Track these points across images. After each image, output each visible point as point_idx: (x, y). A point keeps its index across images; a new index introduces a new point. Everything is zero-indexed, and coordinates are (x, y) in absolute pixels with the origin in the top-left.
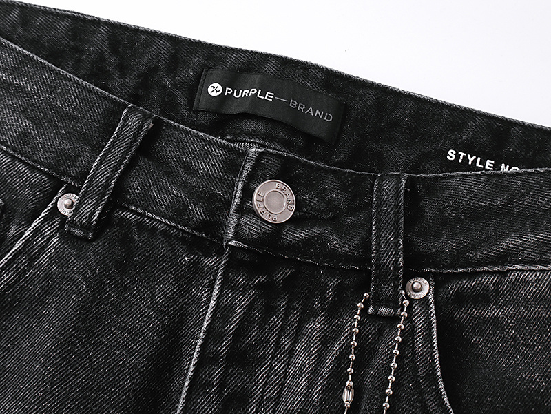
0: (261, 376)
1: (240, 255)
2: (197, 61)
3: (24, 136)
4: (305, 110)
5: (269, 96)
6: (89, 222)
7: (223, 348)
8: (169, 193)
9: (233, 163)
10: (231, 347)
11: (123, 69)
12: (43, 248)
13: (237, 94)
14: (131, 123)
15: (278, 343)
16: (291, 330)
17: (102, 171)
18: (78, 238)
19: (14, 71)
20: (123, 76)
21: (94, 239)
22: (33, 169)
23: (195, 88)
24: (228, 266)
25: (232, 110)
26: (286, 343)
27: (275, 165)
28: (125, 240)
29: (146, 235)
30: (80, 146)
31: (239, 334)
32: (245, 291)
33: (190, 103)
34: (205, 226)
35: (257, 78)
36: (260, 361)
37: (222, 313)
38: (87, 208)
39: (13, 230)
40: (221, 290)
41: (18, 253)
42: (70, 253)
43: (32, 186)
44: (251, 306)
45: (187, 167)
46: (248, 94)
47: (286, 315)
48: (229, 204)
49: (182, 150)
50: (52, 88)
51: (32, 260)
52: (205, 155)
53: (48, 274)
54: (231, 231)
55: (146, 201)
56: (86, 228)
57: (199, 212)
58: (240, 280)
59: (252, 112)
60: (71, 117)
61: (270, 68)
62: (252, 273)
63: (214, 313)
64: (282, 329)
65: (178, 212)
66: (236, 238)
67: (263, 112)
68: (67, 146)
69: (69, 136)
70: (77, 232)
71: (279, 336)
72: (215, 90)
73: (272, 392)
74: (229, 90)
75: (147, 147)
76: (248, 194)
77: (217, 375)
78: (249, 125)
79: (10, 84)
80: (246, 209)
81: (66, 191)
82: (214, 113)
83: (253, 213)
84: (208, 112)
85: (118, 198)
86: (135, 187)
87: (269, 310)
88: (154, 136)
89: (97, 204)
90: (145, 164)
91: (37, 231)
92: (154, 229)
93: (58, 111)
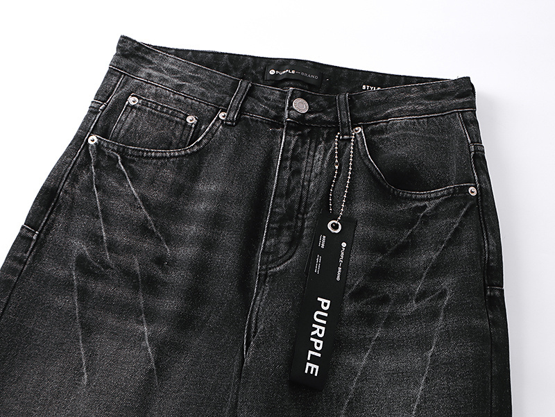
0: (304, 163)
1: (291, 124)
2: (264, 63)
3: (203, 94)
5: (293, 72)
6: (233, 119)
7: (289, 154)
8: (262, 107)
9: (283, 96)
10: (292, 154)
11: (236, 69)
12: (217, 130)
14: (244, 85)
15: (308, 154)
16: (313, 149)
17: (235, 101)
18: (229, 125)
19: (194, 72)
20: (236, 71)
21: (236, 125)
22: (208, 105)
23: (265, 72)
24: (287, 128)
25: (280, 79)
26: (311, 153)
27: (299, 94)
28: (247, 125)
29: (255, 123)
30: (224, 95)
31: (294, 150)
32: (294, 137)
33: (263, 78)
34: (275, 118)
35: (287, 67)
36: (303, 159)
37: (287, 143)
38: (231, 115)
39: (203, 127)
40: (286, 136)
41: (208, 132)
42: (227, 130)
43: (208, 111)
44: (297, 141)
45: (266, 98)
47: (310, 144)
48: (284, 108)
49: (264, 93)
50: (211, 77)
51: (213, 135)
52: (273, 94)
53: (220, 138)
54: (286, 116)
55: (253, 111)
56: (232, 121)
57: (273, 113)
58: (292, 133)
59: (288, 79)
60: (219, 86)
61: (292, 63)
62: (296, 129)
63: (284, 143)
64: (309, 149)
65: (266, 113)
66: (288, 118)
67: (291, 78)
68: (220, 96)
69: (220, 92)
70: (229, 123)
71: (309, 151)
72: (272, 72)
73: (309, 169)
74: (277, 72)
75: (250, 93)
76: (291, 104)
77: (288, 164)
78: (287, 83)
79: (194, 77)
80: (290, 108)
81: (221, 112)
82: (272, 80)
83: (294, 109)
84: (271, 80)
85: (242, 111)
86: (248, 106)
87: (304, 143)
88: (252, 88)
89: (235, 113)
90: (249, 98)
91: (213, 125)
92: (257, 120)
93: (214, 84)
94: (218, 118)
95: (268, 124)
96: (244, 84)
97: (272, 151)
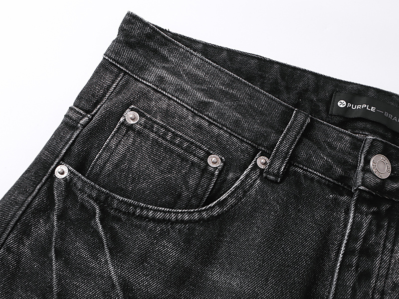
0: (377, 262)
1: (364, 195)
2: (330, 87)
3: (237, 123)
4: (392, 118)
5: (373, 109)
6: (278, 172)
7: (358, 246)
8: (323, 159)
9: (356, 145)
10: (362, 245)
11: (288, 89)
12: (251, 186)
13: (354, 107)
14: (299, 118)
15: (384, 245)
16: (391, 238)
17: (284, 143)
18: (272, 181)
19: (228, 85)
20: (288, 93)
21: (281, 182)
22: (242, 141)
23: (329, 102)
24: (357, 200)
25: (353, 116)
26: (389, 246)
27: (380, 147)
28: (298, 184)
29: (309, 182)
30: (269, 130)
31: (366, 238)
32: (366, 215)
33: (327, 110)
34: (341, 179)
35: (364, 99)
36: (376, 255)
37: (356, 226)
38: (277, 164)
39: (231, 175)
40: (355, 213)
41: (237, 188)
42: (267, 188)
43: (242, 151)
44: (370, 224)
45: (330, 145)
46: (361, 107)
47: (388, 230)
48: (356, 167)
49: (327, 135)
50: (251, 97)
51: (245, 192)
52: (340, 139)
53: (255, 201)
54: (359, 181)
55: (309, 162)
56: (276, 175)
57: (339, 171)
58: (364, 209)
59: (364, 118)
60: (262, 113)
61: (371, 93)
62: (370, 204)
63: (352, 226)
64: (386, 238)
65: (327, 170)
66: (363, 185)
67: (369, 118)
68: (262, 129)
69: (262, 123)
70: (272, 177)
71: (385, 242)
72: (342, 104)
73: (383, 272)
74: (349, 105)
75: (308, 133)
76: (367, 162)
77: (354, 261)
78: (361, 124)
79: (227, 93)
80: (366, 170)
81: (261, 155)
82: (341, 116)
83: (370, 171)
84: (338, 116)
85: (293, 160)
86: (303, 155)
87: (379, 227)
88: (310, 126)
89: (283, 163)
90: (306, 140)
91: (247, 176)
92: (312, 179)
93: (255, 110)
94: (256, 165)
95: (328, 186)
96: (301, 118)
97: (329, 231)
